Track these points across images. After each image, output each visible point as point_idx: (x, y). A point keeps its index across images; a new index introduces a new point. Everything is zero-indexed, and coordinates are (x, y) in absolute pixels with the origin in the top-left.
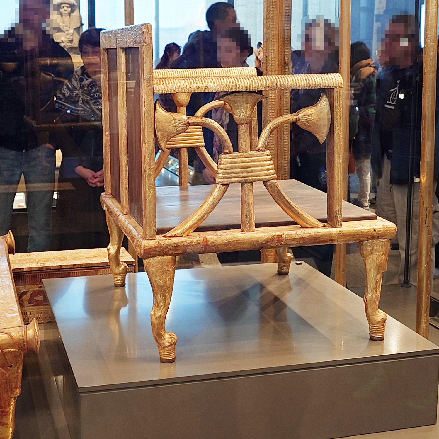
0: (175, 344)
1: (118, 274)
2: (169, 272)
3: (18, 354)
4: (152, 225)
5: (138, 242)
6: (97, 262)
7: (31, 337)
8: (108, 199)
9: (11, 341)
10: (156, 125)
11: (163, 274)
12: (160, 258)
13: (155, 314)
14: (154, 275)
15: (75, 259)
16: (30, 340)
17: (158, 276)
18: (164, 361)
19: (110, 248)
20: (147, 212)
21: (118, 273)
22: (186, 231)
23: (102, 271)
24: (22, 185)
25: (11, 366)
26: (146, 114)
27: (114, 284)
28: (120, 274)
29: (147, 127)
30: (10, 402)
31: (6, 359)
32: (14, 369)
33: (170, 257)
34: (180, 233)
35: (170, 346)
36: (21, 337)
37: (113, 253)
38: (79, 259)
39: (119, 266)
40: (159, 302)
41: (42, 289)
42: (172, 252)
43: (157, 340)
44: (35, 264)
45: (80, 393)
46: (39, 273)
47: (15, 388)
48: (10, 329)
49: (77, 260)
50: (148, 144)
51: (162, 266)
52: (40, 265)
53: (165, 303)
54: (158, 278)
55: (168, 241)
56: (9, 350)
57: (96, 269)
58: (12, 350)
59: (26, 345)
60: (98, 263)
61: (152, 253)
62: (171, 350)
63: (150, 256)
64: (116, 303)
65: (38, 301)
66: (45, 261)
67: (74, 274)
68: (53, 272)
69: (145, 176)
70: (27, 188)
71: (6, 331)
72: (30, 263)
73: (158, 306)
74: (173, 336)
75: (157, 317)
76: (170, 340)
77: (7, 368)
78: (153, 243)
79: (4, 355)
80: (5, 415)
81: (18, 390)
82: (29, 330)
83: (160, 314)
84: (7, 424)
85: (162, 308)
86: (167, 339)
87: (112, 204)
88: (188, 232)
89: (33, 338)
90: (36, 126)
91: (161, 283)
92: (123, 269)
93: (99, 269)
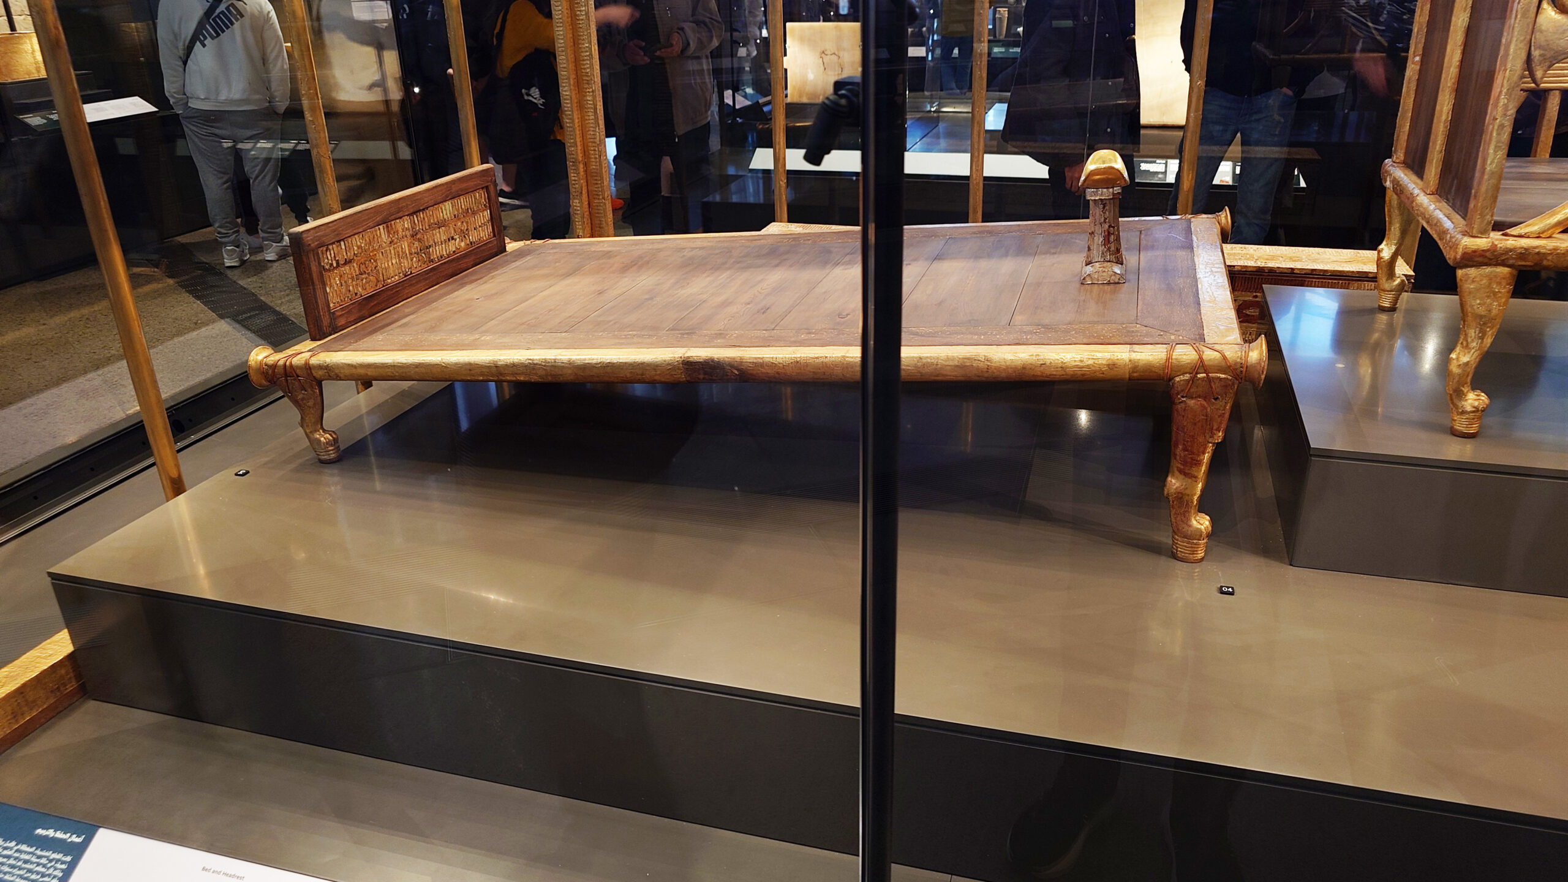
0: (1482, 411)
1: (1388, 291)
2: (1500, 295)
3: (1230, 383)
4: (1488, 214)
5: (1454, 240)
6: (1352, 270)
7: (1253, 362)
8: (1398, 169)
9: (1223, 364)
10: (1535, 37)
11: (1488, 297)
12: (1488, 270)
13: (1458, 359)
14: (1472, 296)
15: (1315, 261)
16: (1251, 365)
17: (1479, 298)
18: (1457, 433)
19: (1382, 249)
20: (1483, 188)
21: (1388, 289)
22: (1549, 229)
23: (1356, 285)
24: (1236, 149)
25: (1216, 399)
26: (1519, 16)
27: (1377, 306)
28: (1391, 291)
29: (1516, 41)
30: (1205, 448)
31: (1212, 388)
32: (1220, 403)
33: (1506, 270)
34: (1536, 231)
35: (1474, 412)
36: (1239, 360)
37: (1387, 258)
38: (1322, 262)
39: (1392, 279)
40: (1469, 340)
41: (1257, 299)
42: (1514, 261)
43: (1452, 399)
44: (1252, 262)
45: (1311, 455)
46: (1256, 275)
47: (1216, 430)
48: (1223, 346)
49: (1319, 263)
50: (1510, 71)
51: (1490, 284)
52: (1260, 264)
53: (1482, 343)
54: (1478, 302)
55: (1511, 243)
56: (1218, 375)
57: (1348, 280)
58: (1223, 376)
59: (1244, 372)
60: (1353, 272)
61: (1477, 259)
62: (1473, 419)
63: (1471, 263)
64: (1376, 335)
65: (1249, 315)
66: (1267, 259)
67: (1311, 284)
68: (1279, 276)
69: (1493, 128)
70: (1243, 152)
71: (1217, 347)
72: (1245, 259)
73: (1467, 346)
74: (1483, 398)
75: (1461, 363)
76: (1476, 404)
77: (1209, 400)
78: (1482, 243)
79: (1210, 382)
80: (1196, 464)
81: (1220, 434)
82: (1252, 350)
83: (1468, 359)
84: (1196, 477)
85: (1473, 351)
86: (1470, 401)
87: (1405, 178)
88: (1552, 230)
89: (1257, 363)
90: (1271, 57)
91: (1482, 311)
92: (1399, 285)
93: (1353, 280)
